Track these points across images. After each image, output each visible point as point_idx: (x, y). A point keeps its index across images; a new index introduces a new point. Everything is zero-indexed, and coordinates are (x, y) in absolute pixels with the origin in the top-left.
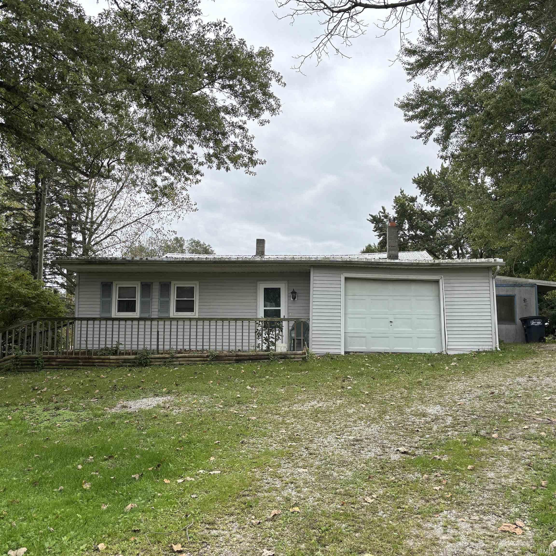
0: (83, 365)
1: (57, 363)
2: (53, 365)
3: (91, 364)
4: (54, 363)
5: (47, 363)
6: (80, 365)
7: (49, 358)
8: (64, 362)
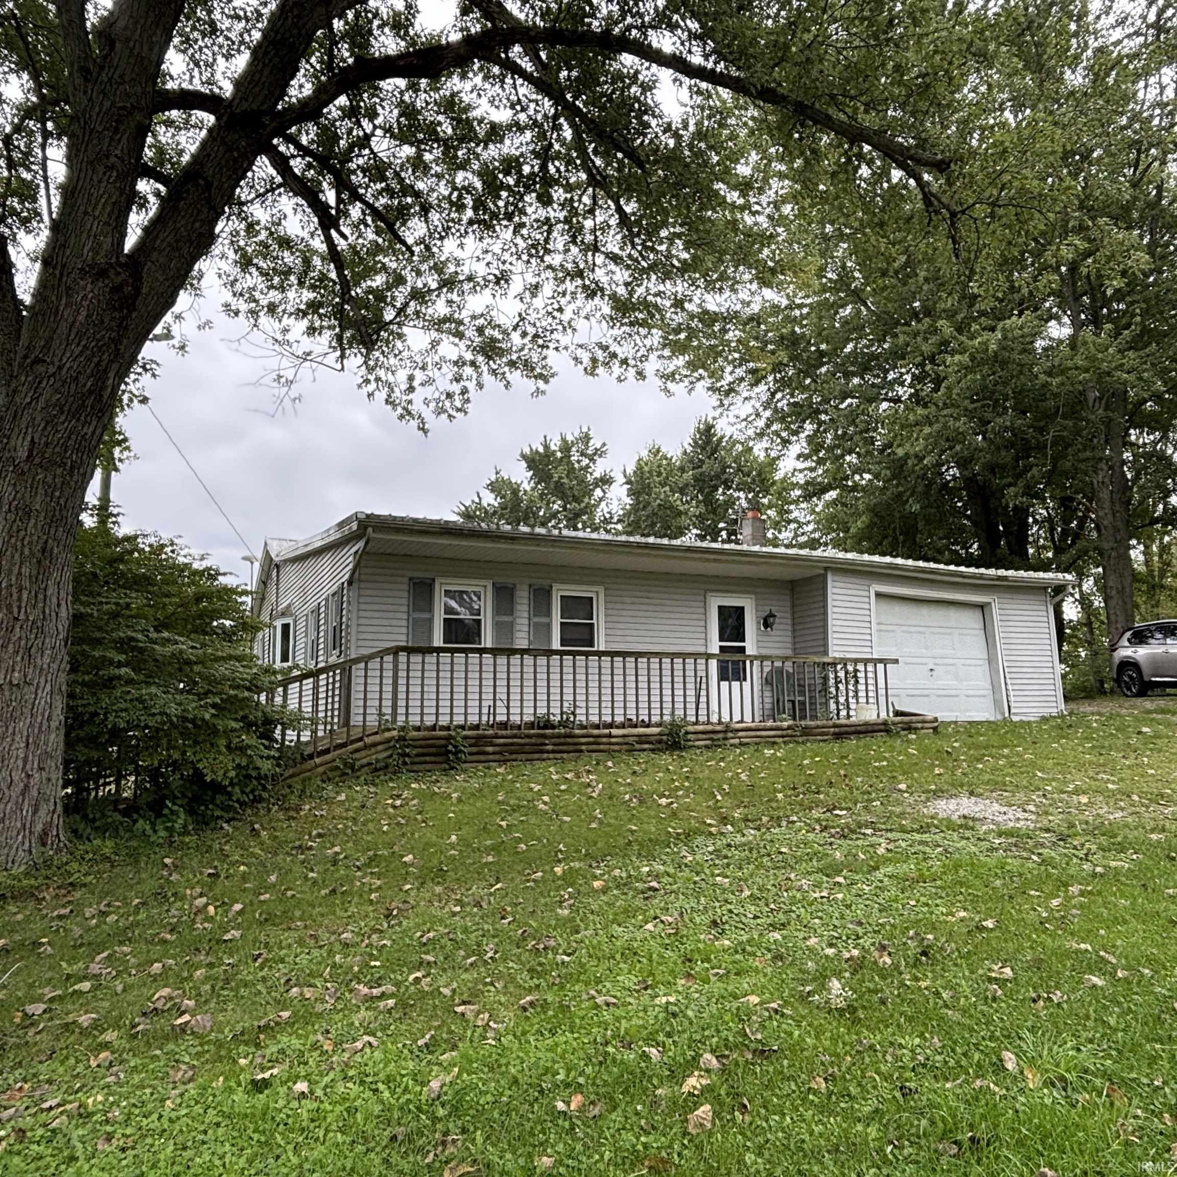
0: (553, 752)
1: (497, 749)
2: (488, 753)
3: (571, 748)
4: (490, 749)
5: (474, 749)
6: (548, 752)
7: (478, 738)
8: (512, 744)
